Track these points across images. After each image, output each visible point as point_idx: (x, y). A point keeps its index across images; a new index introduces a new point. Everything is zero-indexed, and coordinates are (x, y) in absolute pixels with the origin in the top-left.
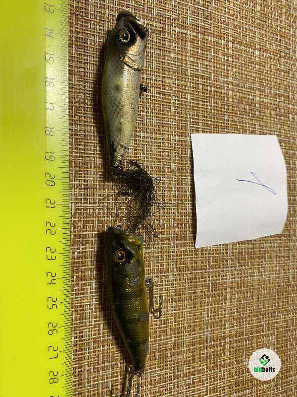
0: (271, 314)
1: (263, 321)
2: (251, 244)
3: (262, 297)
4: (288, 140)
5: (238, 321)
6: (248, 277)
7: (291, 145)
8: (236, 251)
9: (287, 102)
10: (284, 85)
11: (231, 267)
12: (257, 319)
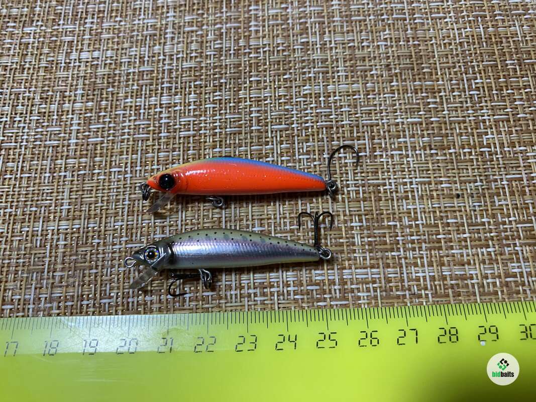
0: (485, 162)
1: (502, 180)
2: (351, 221)
3: (453, 186)
4: (140, 142)
5: (504, 242)
6: (417, 226)
7: (151, 136)
8: (368, 258)
9: (65, 149)
10: (32, 159)
11: (402, 267)
12: (498, 195)
